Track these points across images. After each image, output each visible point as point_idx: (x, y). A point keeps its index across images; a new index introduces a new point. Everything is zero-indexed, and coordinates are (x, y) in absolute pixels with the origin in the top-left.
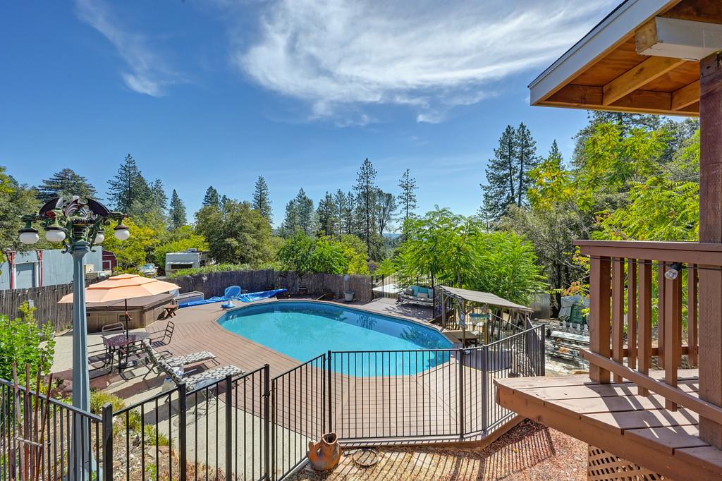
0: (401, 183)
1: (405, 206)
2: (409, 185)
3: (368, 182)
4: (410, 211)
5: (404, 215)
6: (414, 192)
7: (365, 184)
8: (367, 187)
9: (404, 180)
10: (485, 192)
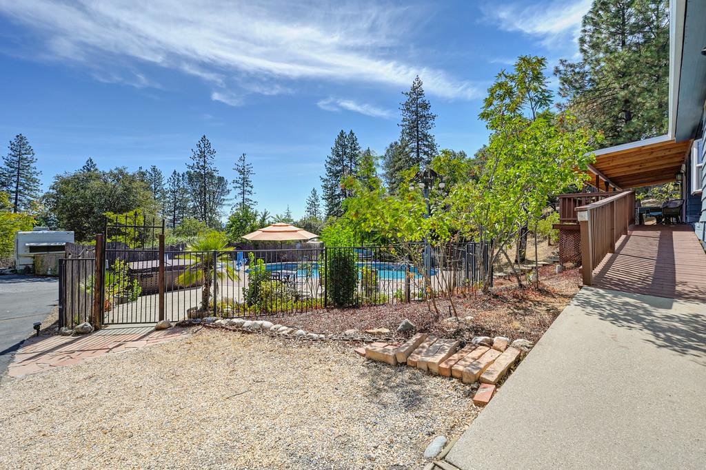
0: (236, 167)
1: (240, 191)
2: (246, 170)
3: (205, 162)
4: (246, 196)
5: (240, 200)
6: (250, 178)
7: (202, 164)
8: (204, 167)
9: (241, 164)
10: (323, 184)
